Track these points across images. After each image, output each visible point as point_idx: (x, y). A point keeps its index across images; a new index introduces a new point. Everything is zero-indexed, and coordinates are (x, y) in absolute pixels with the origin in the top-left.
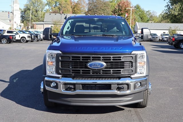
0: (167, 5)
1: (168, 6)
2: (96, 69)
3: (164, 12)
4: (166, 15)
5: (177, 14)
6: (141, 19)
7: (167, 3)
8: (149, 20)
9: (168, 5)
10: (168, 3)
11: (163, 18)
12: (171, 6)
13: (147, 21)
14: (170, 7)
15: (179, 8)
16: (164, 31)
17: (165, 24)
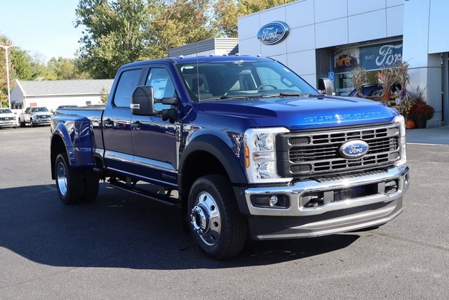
0: (83, 38)
1: (87, 40)
2: (356, 156)
3: (80, 54)
4: (84, 61)
5: (109, 56)
6: (17, 71)
7: (83, 33)
8: (36, 74)
9: (86, 38)
10: (85, 32)
11: (79, 67)
12: (92, 41)
13: (33, 76)
14: (90, 42)
15: (112, 43)
16: (88, 99)
17: (88, 81)
